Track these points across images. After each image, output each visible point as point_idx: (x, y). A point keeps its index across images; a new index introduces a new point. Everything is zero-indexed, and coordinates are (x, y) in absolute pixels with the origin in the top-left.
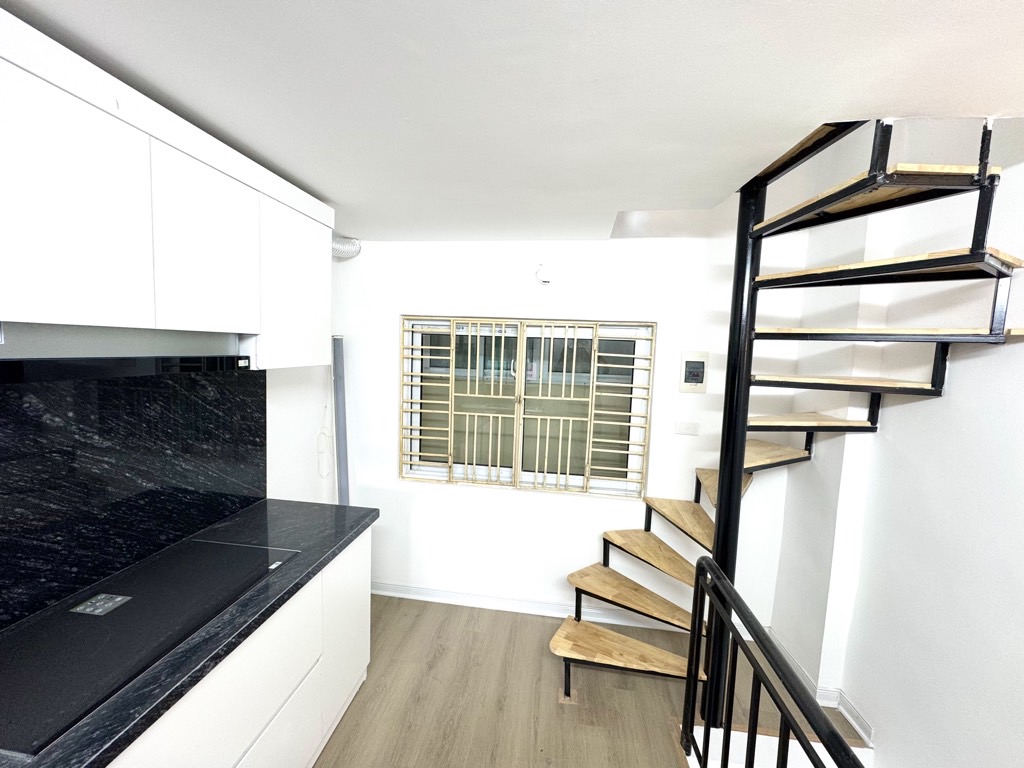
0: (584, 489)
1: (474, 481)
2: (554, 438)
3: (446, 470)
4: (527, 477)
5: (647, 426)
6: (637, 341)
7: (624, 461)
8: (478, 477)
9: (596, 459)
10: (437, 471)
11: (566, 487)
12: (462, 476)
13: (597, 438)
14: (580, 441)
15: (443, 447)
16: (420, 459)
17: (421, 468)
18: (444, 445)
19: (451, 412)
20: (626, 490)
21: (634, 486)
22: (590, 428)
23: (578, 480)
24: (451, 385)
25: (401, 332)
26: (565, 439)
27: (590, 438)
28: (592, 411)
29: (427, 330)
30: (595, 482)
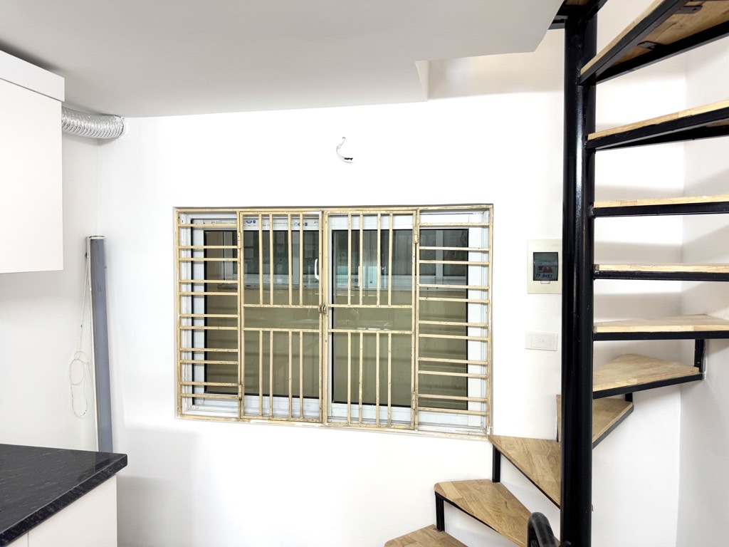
0: (413, 426)
1: (272, 417)
2: (369, 359)
3: (236, 404)
4: (339, 410)
5: (489, 339)
6: (470, 229)
7: (462, 387)
8: (278, 412)
9: (426, 385)
10: (227, 406)
11: (390, 423)
12: (257, 411)
13: (425, 356)
14: (402, 362)
15: (231, 373)
16: (205, 391)
17: (207, 402)
18: (232, 371)
19: (241, 329)
20: (467, 426)
21: (476, 421)
22: (415, 345)
23: (402, 414)
24: (240, 294)
25: (176, 230)
26: (383, 360)
27: (416, 357)
28: (416, 322)
29: (209, 225)
30: (427, 416)
